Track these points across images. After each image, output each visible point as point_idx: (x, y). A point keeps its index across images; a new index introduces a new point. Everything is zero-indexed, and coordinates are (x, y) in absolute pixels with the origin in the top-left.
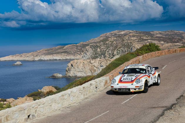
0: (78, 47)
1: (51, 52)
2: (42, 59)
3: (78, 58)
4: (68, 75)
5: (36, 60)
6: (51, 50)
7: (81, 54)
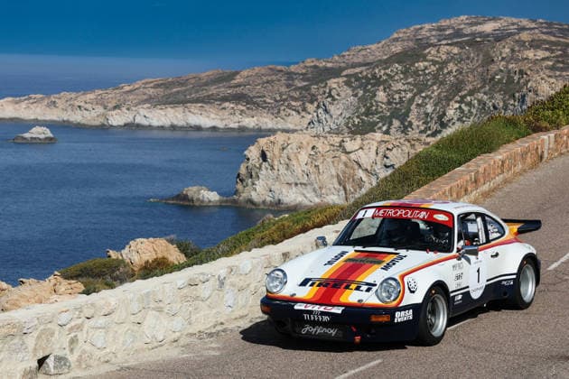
0: (293, 80)
1: (178, 92)
2: (139, 120)
3: (291, 127)
4: (244, 195)
5: (115, 124)
6: (182, 84)
7: (304, 109)
